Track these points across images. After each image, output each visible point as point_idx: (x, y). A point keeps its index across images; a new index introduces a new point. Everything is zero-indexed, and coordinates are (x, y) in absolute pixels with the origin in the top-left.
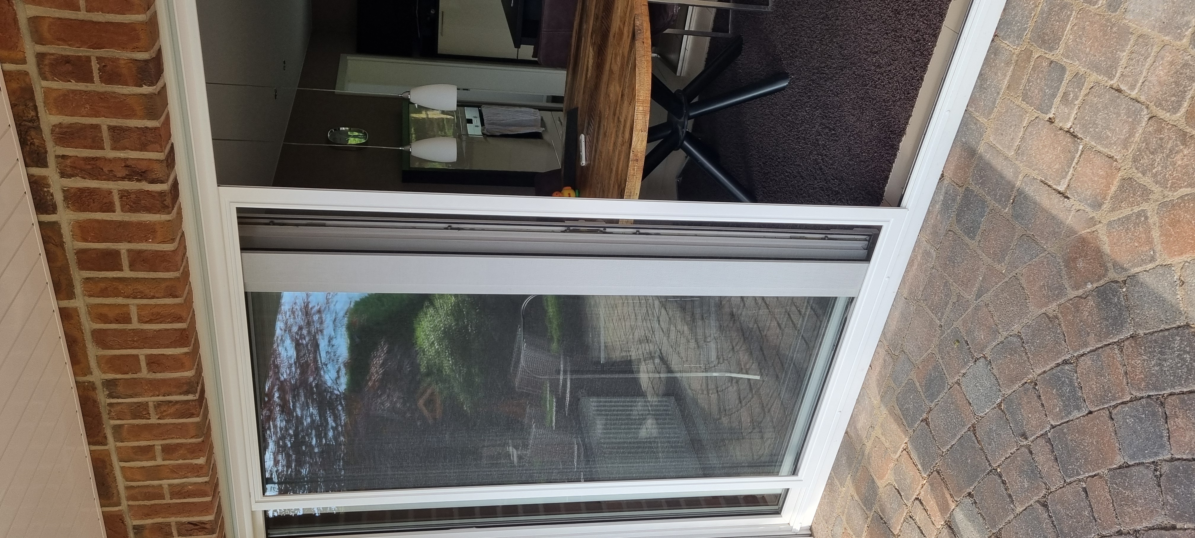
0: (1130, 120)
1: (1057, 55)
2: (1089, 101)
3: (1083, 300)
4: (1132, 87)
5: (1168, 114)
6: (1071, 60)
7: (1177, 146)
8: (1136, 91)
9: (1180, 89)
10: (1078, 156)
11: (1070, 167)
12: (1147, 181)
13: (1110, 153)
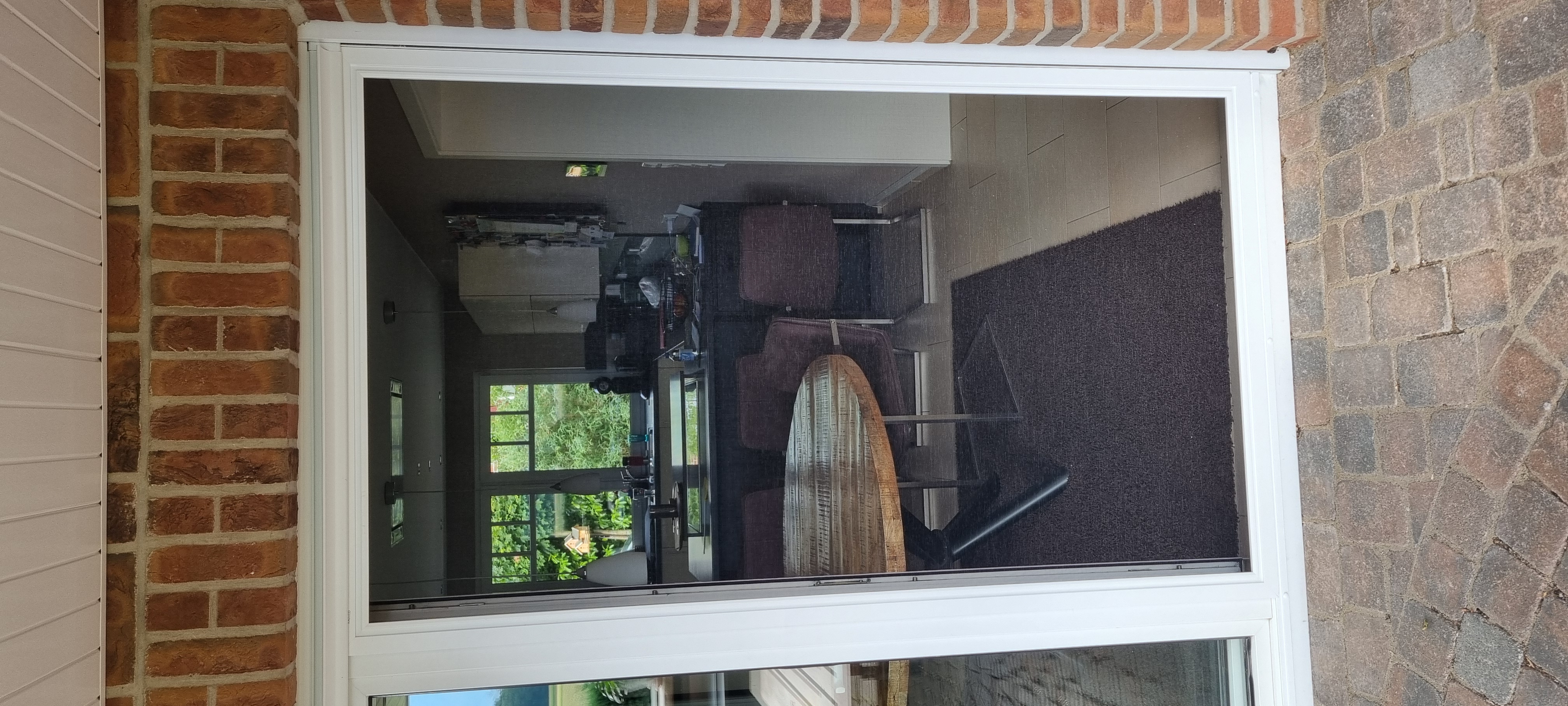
0: (1483, 201)
1: (1366, 206)
2: (1426, 220)
3: (1551, 431)
4: (1465, 170)
5: (1520, 163)
6: (1383, 199)
7: (1550, 183)
8: (1472, 171)
9: (1518, 132)
10: (1446, 281)
11: (1443, 299)
12: (1542, 242)
13: (1481, 249)
